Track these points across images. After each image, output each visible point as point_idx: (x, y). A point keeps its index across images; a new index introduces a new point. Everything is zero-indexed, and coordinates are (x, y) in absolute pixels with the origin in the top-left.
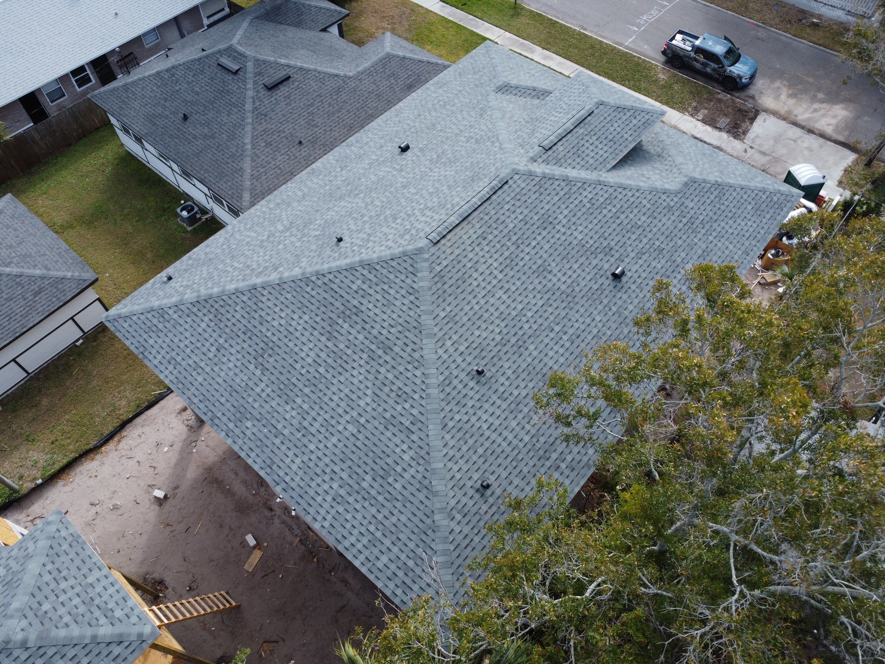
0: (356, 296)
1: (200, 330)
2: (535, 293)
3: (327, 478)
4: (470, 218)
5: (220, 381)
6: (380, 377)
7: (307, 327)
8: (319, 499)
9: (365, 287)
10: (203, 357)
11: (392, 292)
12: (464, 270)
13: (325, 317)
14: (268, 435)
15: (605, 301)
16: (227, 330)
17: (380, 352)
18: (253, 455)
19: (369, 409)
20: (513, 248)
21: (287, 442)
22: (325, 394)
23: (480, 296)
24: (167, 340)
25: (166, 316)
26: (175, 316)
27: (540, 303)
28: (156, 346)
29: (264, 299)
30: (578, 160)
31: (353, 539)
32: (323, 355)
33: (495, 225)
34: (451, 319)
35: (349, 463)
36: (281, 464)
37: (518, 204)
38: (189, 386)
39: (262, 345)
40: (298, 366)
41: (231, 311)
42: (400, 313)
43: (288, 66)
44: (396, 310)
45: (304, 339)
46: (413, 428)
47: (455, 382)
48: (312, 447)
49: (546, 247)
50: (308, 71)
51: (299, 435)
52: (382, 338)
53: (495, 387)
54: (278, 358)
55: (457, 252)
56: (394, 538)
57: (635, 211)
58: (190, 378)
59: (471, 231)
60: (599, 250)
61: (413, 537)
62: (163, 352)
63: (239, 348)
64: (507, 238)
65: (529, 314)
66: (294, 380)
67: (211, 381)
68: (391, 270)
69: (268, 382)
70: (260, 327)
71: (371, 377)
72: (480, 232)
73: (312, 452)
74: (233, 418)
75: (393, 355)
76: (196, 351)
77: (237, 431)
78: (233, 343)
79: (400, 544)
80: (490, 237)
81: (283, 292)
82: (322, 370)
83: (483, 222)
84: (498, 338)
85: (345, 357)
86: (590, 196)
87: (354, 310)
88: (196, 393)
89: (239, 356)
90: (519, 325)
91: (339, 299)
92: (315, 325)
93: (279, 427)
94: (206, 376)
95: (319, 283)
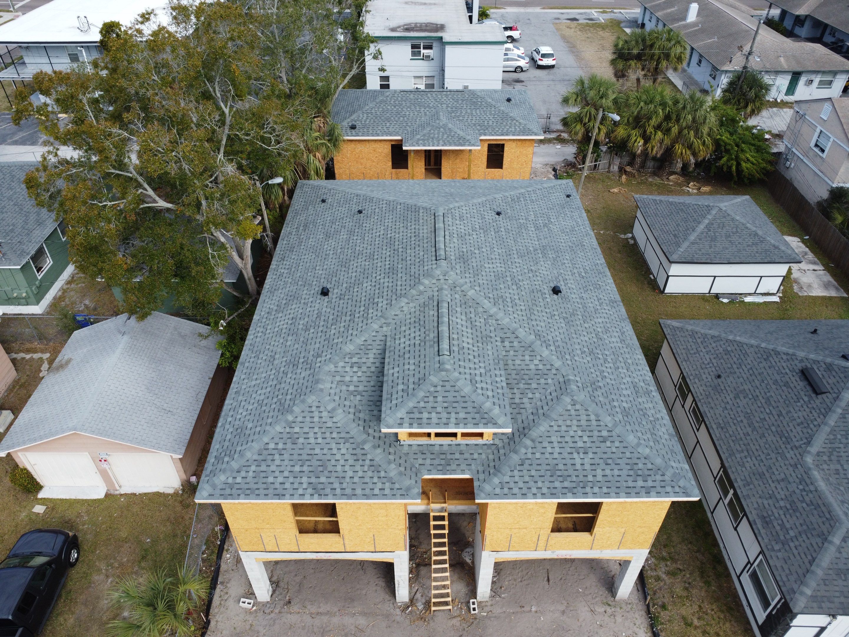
83: (425, 238)
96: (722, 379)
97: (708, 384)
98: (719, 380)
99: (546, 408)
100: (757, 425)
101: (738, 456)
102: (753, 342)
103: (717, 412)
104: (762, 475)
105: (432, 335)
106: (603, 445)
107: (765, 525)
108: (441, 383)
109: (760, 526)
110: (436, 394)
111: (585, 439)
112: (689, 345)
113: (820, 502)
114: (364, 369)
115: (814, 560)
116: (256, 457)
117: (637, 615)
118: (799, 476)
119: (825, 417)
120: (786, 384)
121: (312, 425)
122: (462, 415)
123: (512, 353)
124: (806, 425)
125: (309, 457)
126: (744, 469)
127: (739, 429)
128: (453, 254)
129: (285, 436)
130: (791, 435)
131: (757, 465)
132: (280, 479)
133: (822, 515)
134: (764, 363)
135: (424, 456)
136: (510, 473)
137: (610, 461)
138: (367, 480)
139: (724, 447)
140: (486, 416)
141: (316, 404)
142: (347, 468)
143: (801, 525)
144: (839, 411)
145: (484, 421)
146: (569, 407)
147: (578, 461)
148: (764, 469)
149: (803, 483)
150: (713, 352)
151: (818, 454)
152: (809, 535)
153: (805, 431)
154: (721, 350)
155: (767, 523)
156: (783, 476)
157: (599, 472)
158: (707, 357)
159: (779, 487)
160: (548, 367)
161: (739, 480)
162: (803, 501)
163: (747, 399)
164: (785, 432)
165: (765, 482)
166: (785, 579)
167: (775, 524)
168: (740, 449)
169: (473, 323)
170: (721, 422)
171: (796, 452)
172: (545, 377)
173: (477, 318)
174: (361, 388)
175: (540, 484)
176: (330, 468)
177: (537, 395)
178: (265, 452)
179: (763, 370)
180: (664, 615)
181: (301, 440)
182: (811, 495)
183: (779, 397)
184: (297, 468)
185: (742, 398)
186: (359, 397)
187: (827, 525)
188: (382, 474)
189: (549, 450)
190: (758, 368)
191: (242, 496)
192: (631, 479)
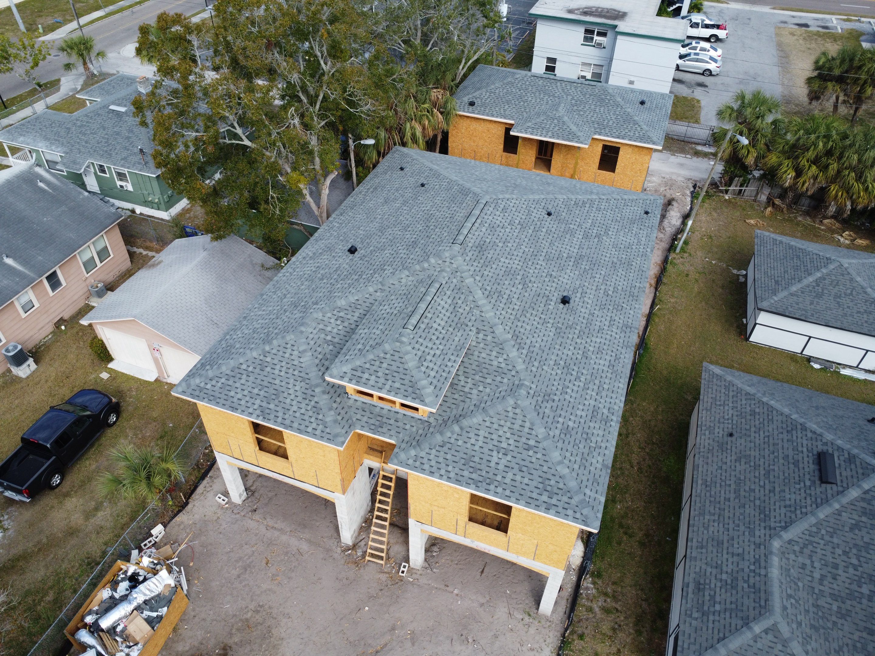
72: (456, 218)
83: (457, 221)
96: (733, 439)
97: (717, 439)
98: (730, 438)
99: (488, 403)
100: (742, 493)
101: (707, 517)
102: (786, 410)
103: (710, 469)
104: (720, 543)
105: (409, 309)
106: (525, 452)
107: (696, 591)
108: (392, 352)
109: (690, 590)
110: (383, 360)
111: (511, 442)
112: (719, 395)
113: (763, 588)
114: (346, 324)
115: (724, 638)
116: (228, 372)
117: (551, 634)
118: (757, 557)
119: (817, 507)
120: (796, 463)
121: (281, 359)
122: (397, 385)
123: (482, 345)
124: (793, 509)
125: (269, 385)
126: (705, 532)
127: (723, 492)
128: (472, 241)
129: (258, 362)
130: (773, 514)
131: (721, 533)
132: (239, 396)
133: (758, 600)
134: (785, 434)
135: (364, 413)
136: (427, 450)
137: (524, 469)
138: (306, 417)
139: (698, 505)
140: (417, 392)
141: (292, 342)
142: (294, 403)
143: (731, 603)
144: (837, 506)
145: (414, 396)
146: (510, 409)
147: (495, 459)
148: (726, 538)
149: (757, 564)
150: (739, 409)
151: (790, 542)
152: (733, 615)
153: (788, 514)
154: (748, 409)
155: (699, 589)
156: (740, 551)
157: (510, 475)
158: (731, 412)
159: (730, 560)
160: (510, 367)
161: (695, 540)
162: (747, 581)
163: (748, 466)
164: (767, 509)
165: (720, 550)
166: (686, 646)
167: (707, 594)
168: (712, 511)
169: (457, 309)
170: (709, 480)
171: (768, 532)
172: (503, 375)
173: (463, 306)
174: (336, 340)
175: (450, 468)
176: (281, 399)
177: (488, 390)
178: (237, 371)
179: (780, 441)
180: (577, 644)
181: (268, 369)
182: (757, 578)
183: (781, 474)
184: (256, 391)
185: (743, 463)
186: (331, 347)
187: (757, 612)
188: (320, 417)
189: (473, 441)
190: (776, 437)
191: (206, 400)
192: (538, 491)
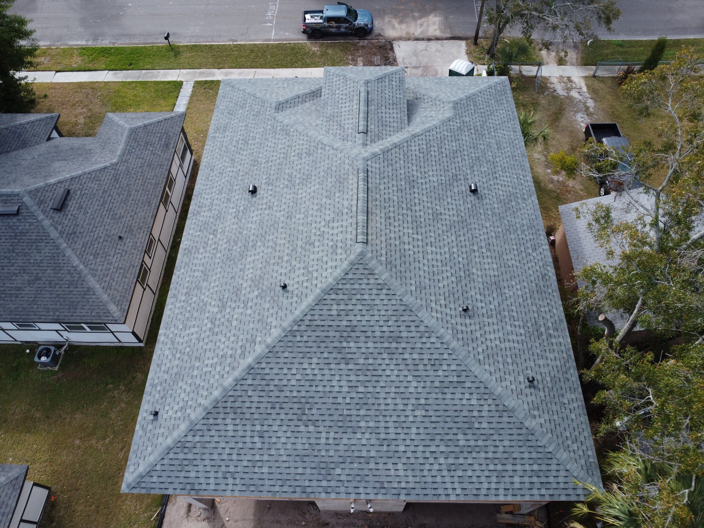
0: (340, 318)
1: (231, 433)
2: (445, 233)
3: (431, 460)
4: (370, 210)
5: (285, 458)
6: (409, 362)
7: (321, 366)
8: (439, 479)
9: (342, 307)
10: (253, 452)
11: (366, 297)
12: (398, 249)
13: (330, 350)
14: (361, 466)
15: (482, 211)
16: (256, 416)
17: (394, 345)
18: (361, 490)
19: (420, 390)
20: (409, 213)
21: (380, 460)
22: (379, 404)
23: (421, 259)
24: (207, 462)
25: (188, 445)
26: (197, 439)
27: (454, 238)
28: (200, 475)
29: (267, 371)
30: (388, 128)
31: (485, 485)
32: (353, 378)
33: (387, 205)
34: (420, 288)
35: (438, 437)
36: (389, 479)
37: (386, 180)
38: (261, 482)
39: (296, 406)
40: (340, 400)
41: (246, 399)
42: (385, 308)
43: (60, 182)
44: (380, 307)
45: (328, 377)
46: (462, 379)
47: (459, 327)
48: (402, 448)
49: (425, 199)
50: (79, 177)
51: (385, 448)
52: (387, 334)
53: (481, 314)
54: (318, 406)
55: (383, 239)
56: (511, 461)
57: (446, 142)
58: (255, 476)
59: (378, 218)
60: (451, 181)
61: (522, 449)
62: (212, 474)
63: (278, 422)
64: (401, 209)
65: (455, 250)
66: (345, 412)
67: (277, 464)
68: (352, 282)
69: (327, 429)
70: (282, 394)
71: (402, 367)
72: (383, 215)
73: (405, 452)
74: (321, 477)
75: (406, 340)
76: (242, 452)
77: (333, 484)
78: (270, 422)
79: (518, 461)
80: (392, 215)
81: (279, 355)
82: (361, 389)
83: (378, 207)
84: (454, 279)
85: (370, 367)
86: (417, 148)
87: (349, 329)
88: (272, 482)
89: (284, 428)
90: (456, 261)
91: (330, 329)
92: (327, 361)
93: (364, 454)
94: (269, 464)
95: (303, 328)
96: (119, 235)
98: (122, 235)
112: (119, 280)
115: (159, 122)
118: (129, 155)
124: (96, 178)
127: (139, 196)
130: (110, 177)
131: (147, 172)
133: (136, 135)
134: (78, 232)
143: (150, 136)
148: (145, 168)
149: (130, 152)
150: (106, 262)
152: (151, 131)
153: (100, 176)
154: (98, 260)
155: (167, 145)
158: (114, 260)
159: (145, 156)
162: (139, 144)
163: (116, 212)
164: (113, 181)
167: (163, 142)
168: (149, 185)
169: (339, 126)
170: (146, 206)
171: (117, 167)
179: (84, 226)
182: (132, 145)
183: (94, 203)
187: (138, 131)
